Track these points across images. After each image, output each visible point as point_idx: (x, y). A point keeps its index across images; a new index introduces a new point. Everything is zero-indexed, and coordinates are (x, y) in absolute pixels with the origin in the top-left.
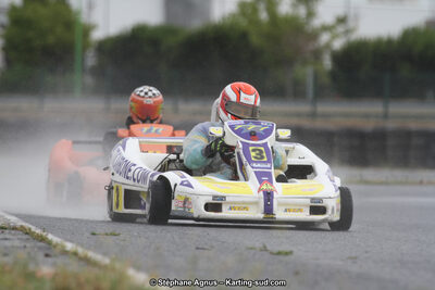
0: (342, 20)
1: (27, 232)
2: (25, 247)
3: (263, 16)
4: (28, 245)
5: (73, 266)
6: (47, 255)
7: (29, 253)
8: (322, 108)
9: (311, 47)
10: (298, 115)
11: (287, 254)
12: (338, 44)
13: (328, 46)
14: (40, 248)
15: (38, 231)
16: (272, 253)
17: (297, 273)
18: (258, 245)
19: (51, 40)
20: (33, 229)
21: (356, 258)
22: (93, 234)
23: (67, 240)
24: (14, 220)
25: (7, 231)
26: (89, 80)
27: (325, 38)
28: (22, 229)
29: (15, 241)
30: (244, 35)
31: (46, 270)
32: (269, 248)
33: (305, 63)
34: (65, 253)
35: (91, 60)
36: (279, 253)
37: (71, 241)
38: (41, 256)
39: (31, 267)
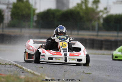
0: (106, 9)
1: (17, 66)
2: (16, 70)
3: (84, 7)
4: (17, 69)
5: (30, 76)
6: (23, 72)
7: (18, 72)
8: (100, 34)
9: (97, 16)
10: (93, 35)
11: (90, 74)
12: (105, 16)
13: (102, 16)
14: (21, 70)
15: (20, 66)
16: (86, 73)
17: (93, 79)
18: (82, 71)
19: (24, 13)
20: (19, 65)
21: (109, 75)
22: (36, 67)
23: (28, 68)
24: (13, 63)
25: (11, 66)
26: (35, 24)
27: (101, 14)
28: (16, 65)
29: (14, 68)
30: (78, 13)
31: (23, 76)
32: (85, 72)
33: (95, 21)
34: (28, 72)
35: (35, 18)
36: (88, 73)
37: (30, 69)
38: (21, 73)
39: (18, 75)
